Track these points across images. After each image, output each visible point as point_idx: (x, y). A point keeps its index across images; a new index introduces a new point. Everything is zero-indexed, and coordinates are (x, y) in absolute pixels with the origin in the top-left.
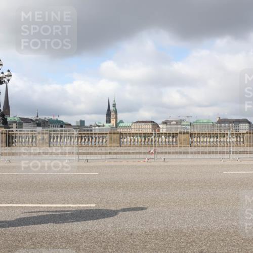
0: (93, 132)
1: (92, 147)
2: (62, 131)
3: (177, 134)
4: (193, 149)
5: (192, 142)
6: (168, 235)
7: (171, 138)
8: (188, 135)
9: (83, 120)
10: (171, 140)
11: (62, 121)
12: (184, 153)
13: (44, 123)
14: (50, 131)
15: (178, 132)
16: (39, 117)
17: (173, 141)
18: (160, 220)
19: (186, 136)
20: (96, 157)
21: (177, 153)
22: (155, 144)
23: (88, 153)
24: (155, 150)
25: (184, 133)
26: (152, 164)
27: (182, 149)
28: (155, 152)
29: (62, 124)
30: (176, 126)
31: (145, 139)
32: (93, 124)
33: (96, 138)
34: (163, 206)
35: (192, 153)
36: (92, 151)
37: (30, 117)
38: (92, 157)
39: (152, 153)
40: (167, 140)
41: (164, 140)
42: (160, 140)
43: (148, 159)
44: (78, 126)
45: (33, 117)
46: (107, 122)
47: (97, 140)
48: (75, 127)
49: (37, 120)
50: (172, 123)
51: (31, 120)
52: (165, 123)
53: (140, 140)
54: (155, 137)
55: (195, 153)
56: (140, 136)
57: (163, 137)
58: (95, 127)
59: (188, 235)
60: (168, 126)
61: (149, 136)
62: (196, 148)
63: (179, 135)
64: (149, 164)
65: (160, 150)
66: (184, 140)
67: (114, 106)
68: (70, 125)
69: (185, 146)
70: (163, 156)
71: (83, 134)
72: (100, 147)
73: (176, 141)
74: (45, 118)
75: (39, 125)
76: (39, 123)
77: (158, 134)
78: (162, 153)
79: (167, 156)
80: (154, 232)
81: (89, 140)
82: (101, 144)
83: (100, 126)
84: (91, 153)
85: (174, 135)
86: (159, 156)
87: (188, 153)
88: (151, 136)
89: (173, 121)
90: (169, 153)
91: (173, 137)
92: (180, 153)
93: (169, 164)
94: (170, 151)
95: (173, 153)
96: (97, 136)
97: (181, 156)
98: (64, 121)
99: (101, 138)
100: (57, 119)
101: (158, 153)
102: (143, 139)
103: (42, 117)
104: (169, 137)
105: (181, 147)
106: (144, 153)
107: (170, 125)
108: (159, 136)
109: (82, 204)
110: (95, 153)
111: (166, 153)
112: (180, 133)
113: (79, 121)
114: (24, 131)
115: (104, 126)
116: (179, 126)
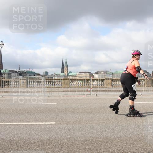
0: (54, 78)
1: (53, 87)
2: (34, 78)
3: (104, 79)
4: (114, 89)
5: (113, 84)
6: (99, 140)
7: (100, 82)
8: (111, 80)
9: (47, 71)
10: (100, 83)
11: (35, 72)
12: (109, 91)
13: (24, 74)
14: (27, 78)
15: (105, 78)
16: (21, 70)
17: (102, 84)
18: (94, 132)
19: (110, 81)
20: (55, 94)
21: (104, 91)
22: (91, 86)
23: (50, 92)
24: (91, 89)
25: (108, 79)
26: (89, 97)
27: (107, 89)
28: (91, 90)
29: (35, 74)
30: (104, 75)
31: (85, 83)
32: (53, 74)
33: (55, 82)
34: (96, 123)
35: (113, 91)
36: (52, 90)
37: (15, 70)
38: (53, 94)
39: (89, 91)
40: (98, 83)
41: (96, 83)
42: (94, 83)
43: (87, 95)
44: (44, 75)
45: (17, 70)
46: (62, 73)
47: (56, 84)
48: (42, 76)
49: (19, 71)
50: (101, 73)
51: (16, 71)
52: (97, 73)
53: (82, 83)
54: (91, 81)
55: (115, 91)
56: (82, 81)
57: (96, 81)
58: (54, 75)
59: (111, 140)
60: (99, 75)
61: (87, 81)
62: (116, 88)
63: (105, 80)
64: (88, 98)
65: (94, 89)
66: (109, 83)
67: (66, 63)
68: (39, 74)
69: (109, 87)
70: (95, 93)
71: (47, 80)
72: (57, 87)
73: (104, 84)
74: (24, 70)
75: (20, 74)
76: (21, 74)
77: (92, 79)
78: (95, 91)
79: (98, 93)
80: (91, 139)
81: (51, 83)
82: (58, 86)
83: (58, 75)
84: (52, 92)
85: (102, 80)
86: (93, 93)
87: (111, 91)
88: (89, 81)
89: (101, 72)
90: (100, 91)
91: (102, 81)
92: (106, 91)
93: (99, 97)
94: (100, 90)
95: (102, 91)
96: (56, 81)
97: (107, 93)
98: (36, 72)
99: (58, 82)
100: (32, 71)
101: (93, 91)
102: (84, 83)
103: (22, 70)
104: (99, 81)
105: (107, 87)
106: (85, 91)
107: (100, 74)
108: (93, 81)
109: (47, 122)
110: (55, 92)
111: (97, 91)
112: (106, 79)
113: (45, 72)
114: (12, 78)
115: (60, 75)
116: (105, 75)
